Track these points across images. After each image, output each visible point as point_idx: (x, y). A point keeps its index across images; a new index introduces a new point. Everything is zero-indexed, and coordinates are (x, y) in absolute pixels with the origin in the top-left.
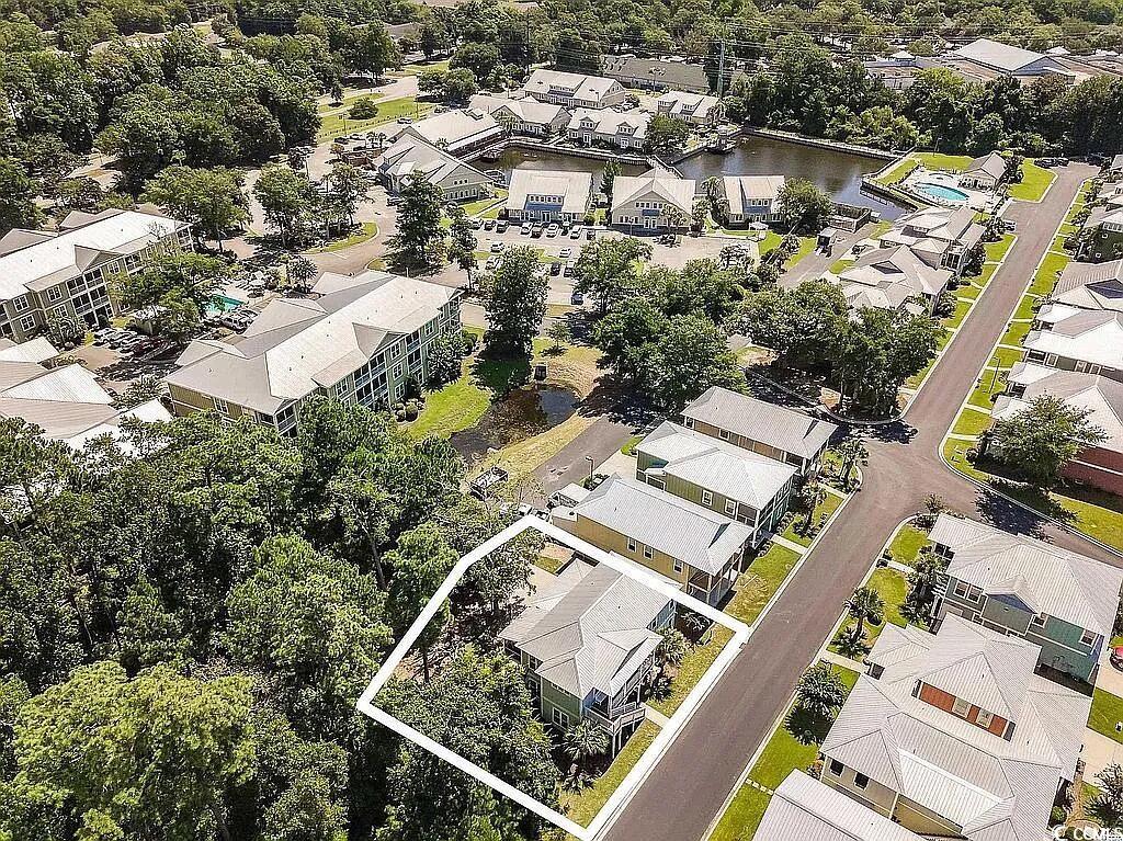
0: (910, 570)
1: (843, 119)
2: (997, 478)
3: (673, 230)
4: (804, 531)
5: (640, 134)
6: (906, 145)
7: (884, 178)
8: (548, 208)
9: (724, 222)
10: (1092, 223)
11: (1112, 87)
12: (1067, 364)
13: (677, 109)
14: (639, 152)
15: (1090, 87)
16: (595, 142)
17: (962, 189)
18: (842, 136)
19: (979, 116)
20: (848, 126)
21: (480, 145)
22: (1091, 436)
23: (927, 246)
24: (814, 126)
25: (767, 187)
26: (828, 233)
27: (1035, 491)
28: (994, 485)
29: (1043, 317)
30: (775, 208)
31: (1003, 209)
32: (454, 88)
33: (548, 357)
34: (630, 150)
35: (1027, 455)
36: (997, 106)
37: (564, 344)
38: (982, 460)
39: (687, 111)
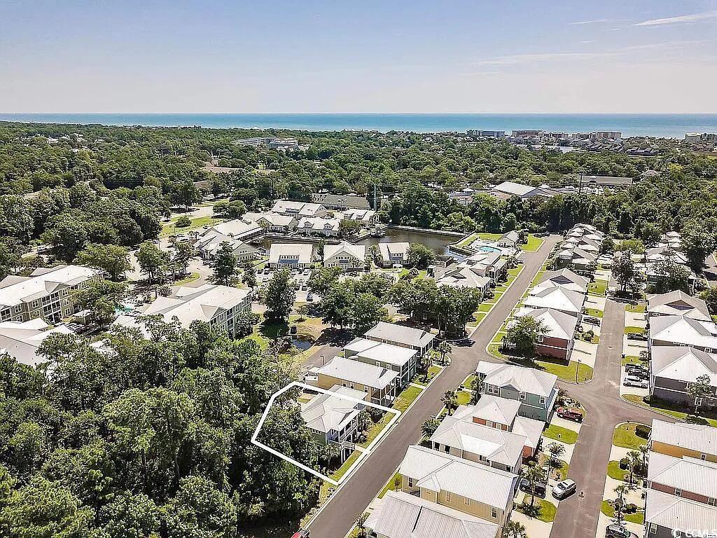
0: (471, 391)
3: (356, 270)
4: (424, 381)
5: (336, 229)
6: (471, 229)
7: (461, 244)
8: (291, 261)
9: (381, 266)
10: (556, 257)
13: (353, 218)
14: (336, 237)
16: (312, 234)
17: (499, 248)
18: (439, 227)
19: (504, 214)
20: (441, 222)
21: (252, 236)
23: (478, 267)
24: (424, 223)
25: (401, 248)
26: (432, 267)
27: (528, 360)
28: (511, 359)
30: (405, 258)
31: (518, 255)
32: (234, 210)
33: (297, 323)
34: (331, 237)
36: (513, 210)
37: (305, 317)
38: (504, 351)
39: (359, 218)
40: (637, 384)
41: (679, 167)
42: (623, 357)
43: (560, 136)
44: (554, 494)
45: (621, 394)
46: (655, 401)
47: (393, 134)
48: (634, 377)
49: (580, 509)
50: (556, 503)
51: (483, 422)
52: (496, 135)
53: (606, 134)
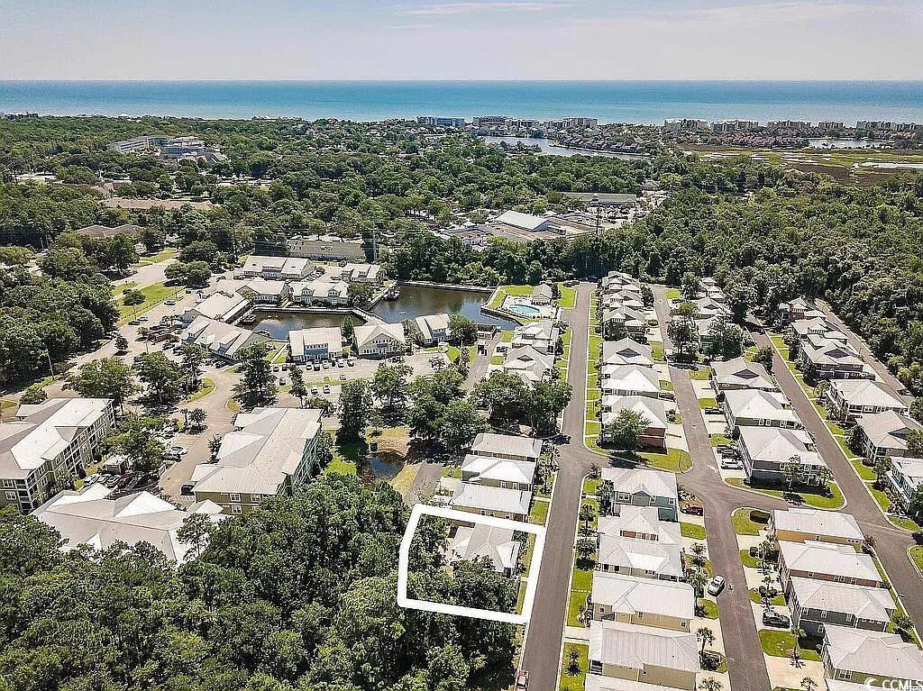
0: (595, 497)
1: (455, 271)
2: (613, 451)
3: (398, 354)
4: (546, 492)
5: (344, 294)
6: (494, 283)
7: (491, 304)
8: (319, 352)
9: (421, 344)
10: (606, 319)
11: (590, 241)
12: (622, 393)
13: (355, 275)
14: (345, 306)
15: (580, 241)
16: (315, 303)
17: (533, 306)
18: (457, 281)
20: (459, 275)
22: (646, 423)
23: (539, 344)
24: (439, 276)
25: (440, 321)
26: (481, 342)
27: (629, 453)
28: (612, 454)
29: (604, 372)
31: (559, 315)
32: (197, 275)
33: (374, 437)
34: (339, 305)
35: (625, 436)
36: (537, 257)
37: (379, 429)
38: (604, 444)
39: (362, 275)
40: (733, 466)
41: (679, 178)
42: (710, 436)
43: (530, 124)
44: (711, 593)
45: (723, 479)
46: (755, 482)
47: (325, 124)
48: (730, 460)
49: (734, 602)
50: (714, 599)
51: (632, 535)
52: (454, 124)
53: (581, 121)
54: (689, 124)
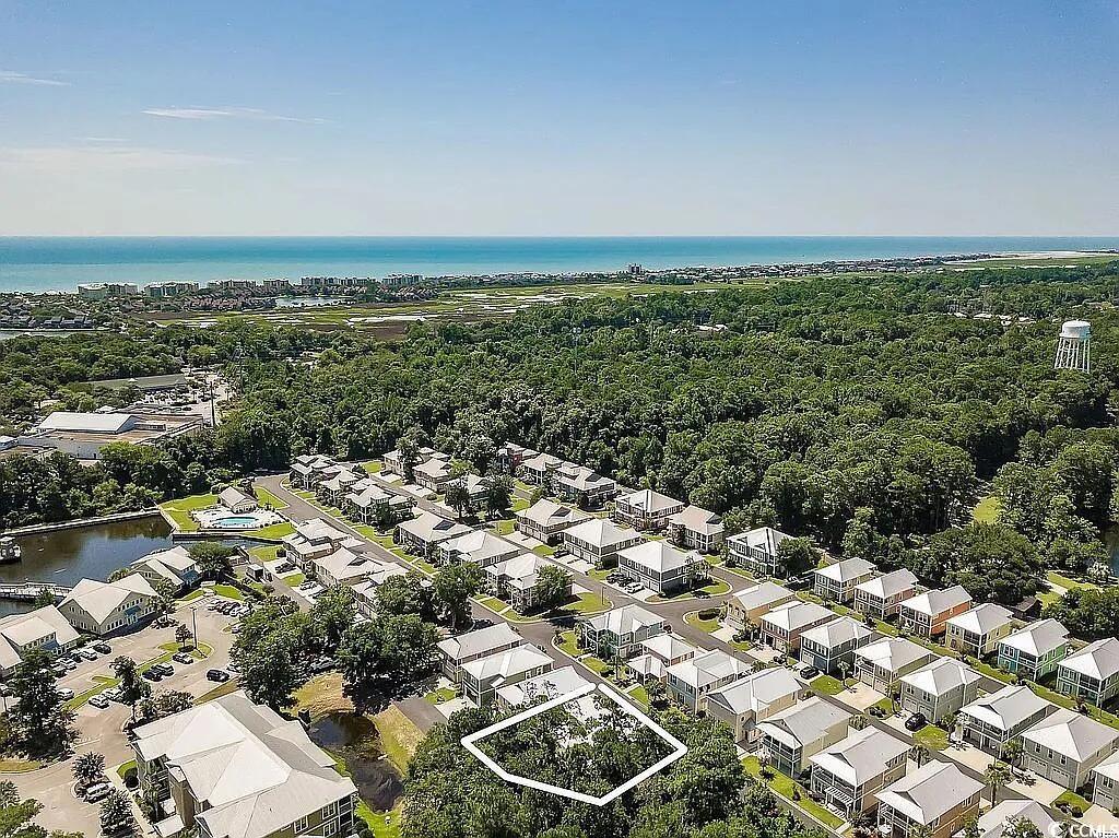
2: (541, 615)
3: (155, 615)
7: (182, 528)
25: (180, 558)
29: (449, 549)
42: (586, 574)
45: (644, 601)
54: (113, 289)
